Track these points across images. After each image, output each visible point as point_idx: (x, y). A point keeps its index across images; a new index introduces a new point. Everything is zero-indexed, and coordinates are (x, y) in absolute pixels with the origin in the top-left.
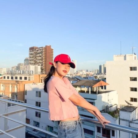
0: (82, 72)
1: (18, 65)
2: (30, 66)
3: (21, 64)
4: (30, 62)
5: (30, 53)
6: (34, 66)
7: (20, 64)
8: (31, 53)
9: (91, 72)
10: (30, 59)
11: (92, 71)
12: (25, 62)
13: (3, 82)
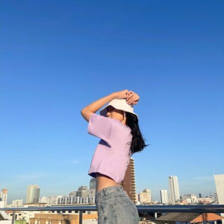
0: (191, 198)
1: (79, 189)
3: (84, 188)
7: (82, 187)
9: (208, 198)
11: (209, 196)
12: (92, 184)
13: (50, 218)
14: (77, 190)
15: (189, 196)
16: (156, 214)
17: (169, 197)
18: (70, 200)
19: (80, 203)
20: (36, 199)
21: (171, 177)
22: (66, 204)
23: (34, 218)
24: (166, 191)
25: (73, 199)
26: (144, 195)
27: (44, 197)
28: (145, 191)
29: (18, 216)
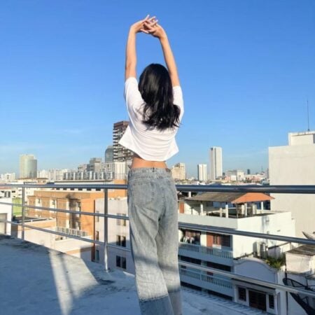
0: (236, 174)
1: (90, 162)
2: (116, 163)
3: (97, 160)
4: (116, 154)
5: (115, 136)
6: (124, 163)
7: (95, 159)
8: (116, 134)
9: (258, 175)
10: (116, 147)
11: (260, 172)
12: (108, 156)
13: (54, 196)
14: (88, 163)
15: (235, 172)
16: (190, 193)
17: (208, 173)
18: (80, 174)
19: (93, 178)
20: (33, 172)
21: (214, 148)
22: (74, 180)
23: (34, 196)
24: (205, 166)
25: (84, 174)
26: (177, 171)
27: (44, 171)
28: (178, 166)
29: (11, 193)
